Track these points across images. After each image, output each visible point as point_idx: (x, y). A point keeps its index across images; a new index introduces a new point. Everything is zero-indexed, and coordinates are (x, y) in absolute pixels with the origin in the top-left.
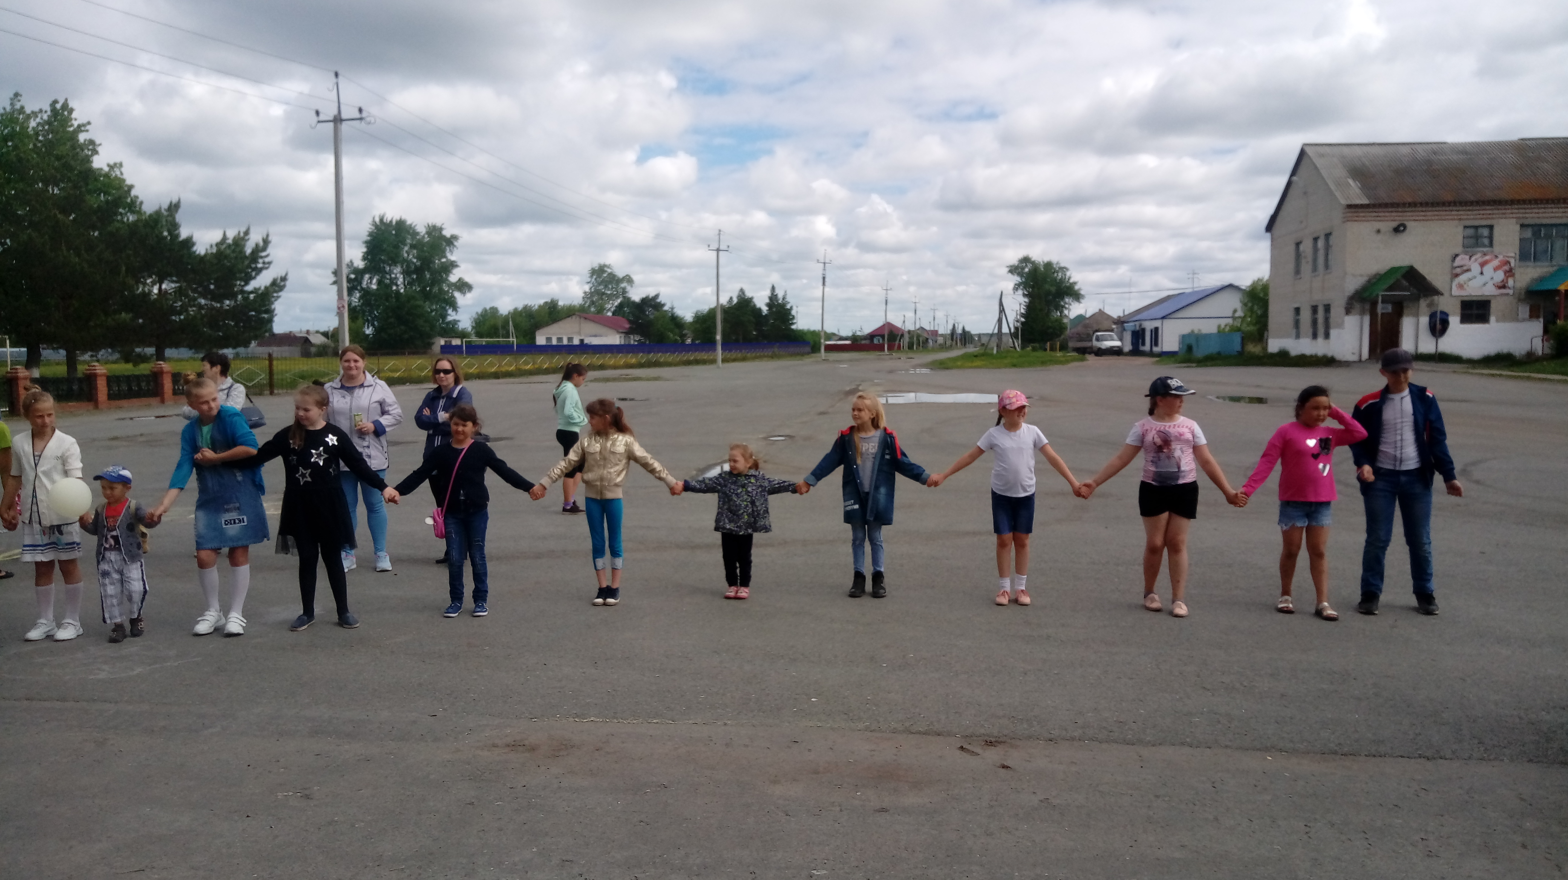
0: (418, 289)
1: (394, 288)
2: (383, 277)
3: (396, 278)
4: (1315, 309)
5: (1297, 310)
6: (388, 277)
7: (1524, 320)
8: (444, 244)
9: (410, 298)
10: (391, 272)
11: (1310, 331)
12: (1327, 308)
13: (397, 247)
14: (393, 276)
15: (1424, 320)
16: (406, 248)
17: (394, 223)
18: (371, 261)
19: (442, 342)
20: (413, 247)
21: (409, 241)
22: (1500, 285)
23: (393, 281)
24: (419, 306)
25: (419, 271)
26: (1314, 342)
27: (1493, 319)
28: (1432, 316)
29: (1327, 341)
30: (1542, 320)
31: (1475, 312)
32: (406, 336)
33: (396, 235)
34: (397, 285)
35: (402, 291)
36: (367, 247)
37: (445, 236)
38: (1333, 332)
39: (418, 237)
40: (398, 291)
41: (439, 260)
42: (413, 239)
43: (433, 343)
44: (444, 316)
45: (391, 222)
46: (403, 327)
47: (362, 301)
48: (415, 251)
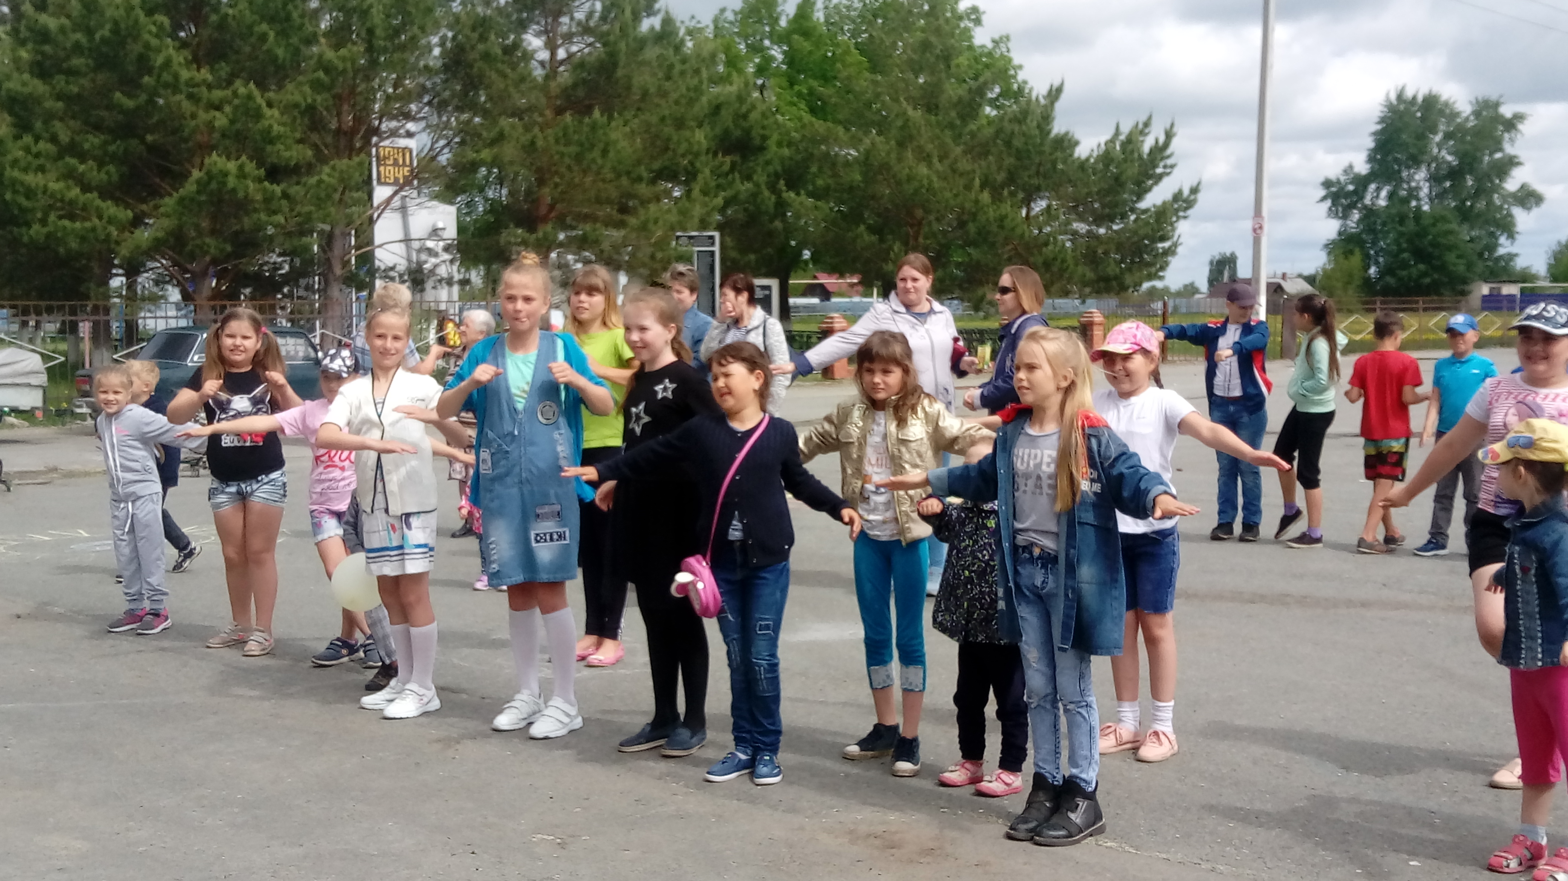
0: (1453, 204)
1: (1414, 203)
2: (1397, 187)
3: (1418, 188)
6: (1405, 186)
8: (1501, 128)
9: (1437, 219)
10: (1411, 178)
13: (1422, 137)
14: (1413, 184)
16: (1438, 138)
17: (1420, 99)
18: (1380, 163)
19: (1485, 290)
20: (1448, 136)
21: (1442, 127)
23: (1413, 193)
24: (1451, 232)
25: (1455, 174)
32: (1427, 280)
33: (1423, 119)
34: (1418, 199)
35: (1426, 208)
36: (1376, 140)
37: (1502, 116)
39: (1459, 120)
40: (1418, 208)
41: (1491, 154)
42: (1448, 124)
43: (1469, 292)
44: (1492, 247)
45: (1414, 98)
46: (1422, 267)
47: (1362, 227)
48: (1452, 143)
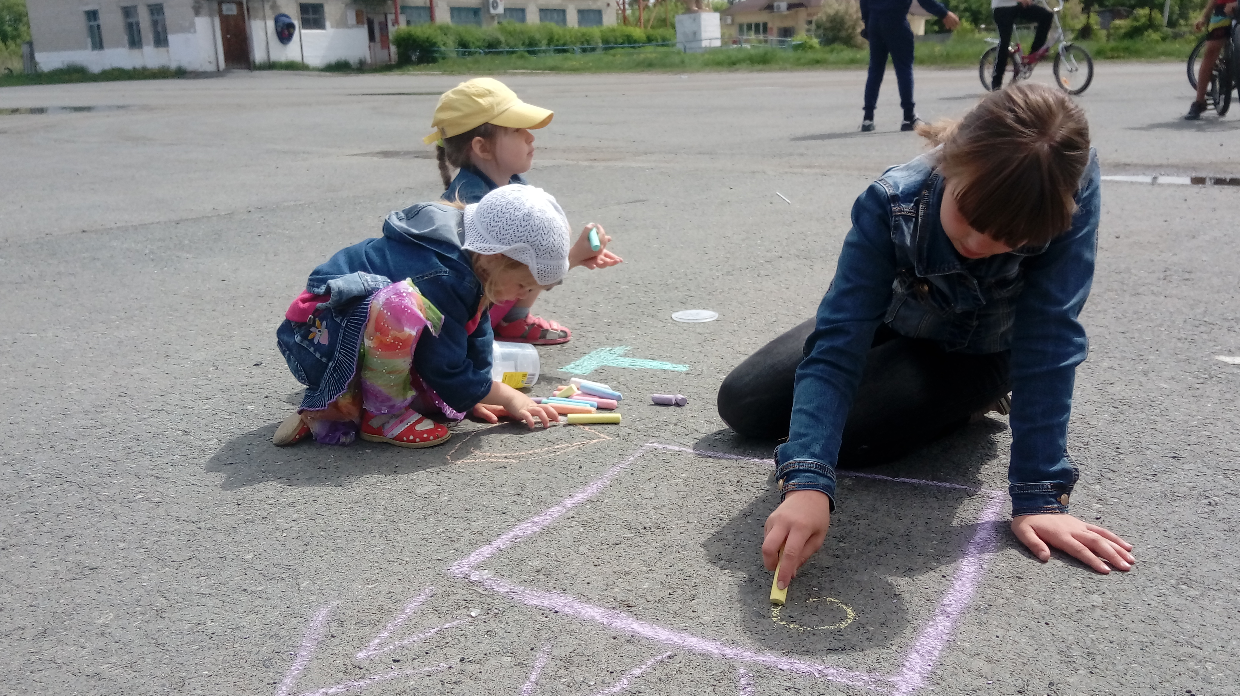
4: (128, 12)
5: (92, 15)
7: (352, 27)
11: (125, 39)
12: (156, 10)
15: (271, 24)
26: (136, 52)
27: (328, 24)
28: (276, 21)
29: (162, 50)
30: (366, 26)
31: (311, 16)
38: (171, 38)
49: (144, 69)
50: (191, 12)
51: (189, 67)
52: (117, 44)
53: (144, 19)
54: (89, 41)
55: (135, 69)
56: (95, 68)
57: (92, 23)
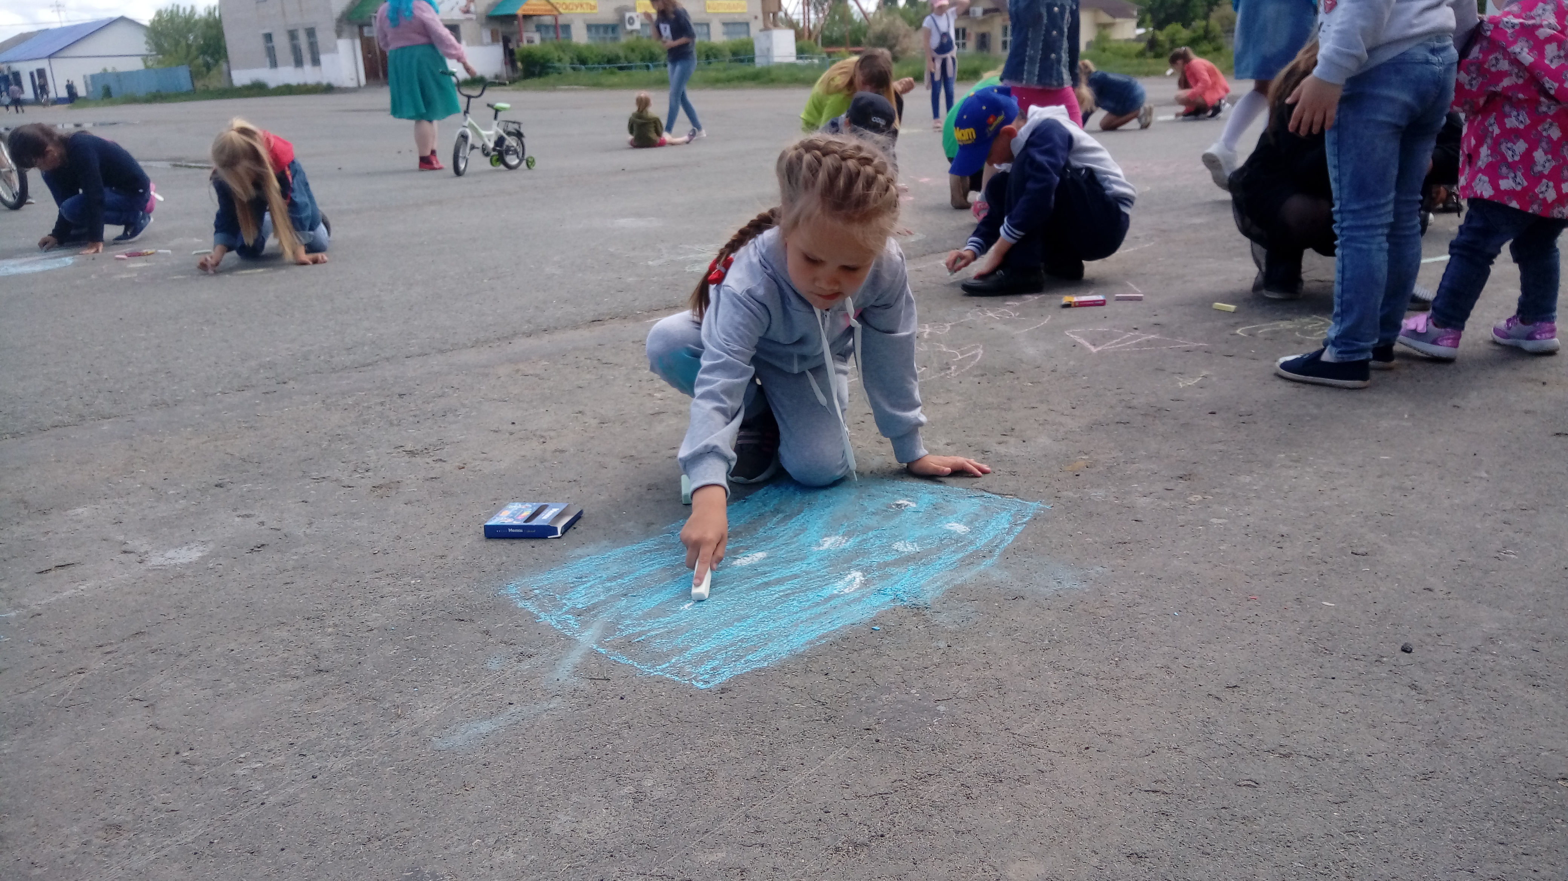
4: (293, 35)
5: (268, 37)
7: (488, 44)
11: (291, 59)
12: (311, 33)
22: (465, 9)
26: (299, 70)
29: (317, 68)
38: (323, 58)
49: (305, 85)
50: (334, 35)
51: (336, 83)
52: (286, 64)
53: (303, 41)
54: (268, 60)
55: (299, 85)
56: (272, 84)
57: (270, 45)
